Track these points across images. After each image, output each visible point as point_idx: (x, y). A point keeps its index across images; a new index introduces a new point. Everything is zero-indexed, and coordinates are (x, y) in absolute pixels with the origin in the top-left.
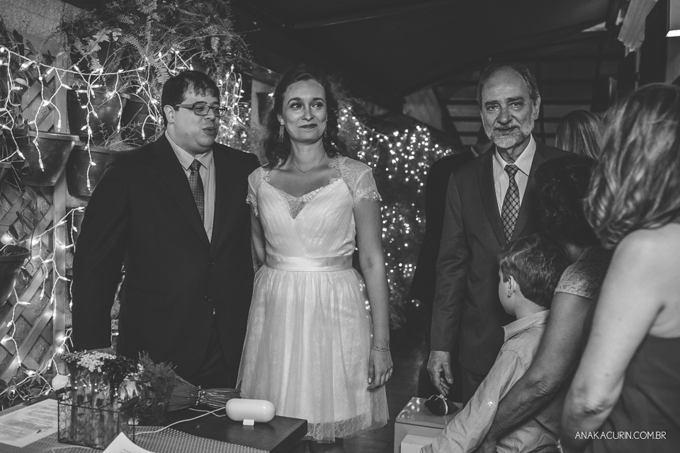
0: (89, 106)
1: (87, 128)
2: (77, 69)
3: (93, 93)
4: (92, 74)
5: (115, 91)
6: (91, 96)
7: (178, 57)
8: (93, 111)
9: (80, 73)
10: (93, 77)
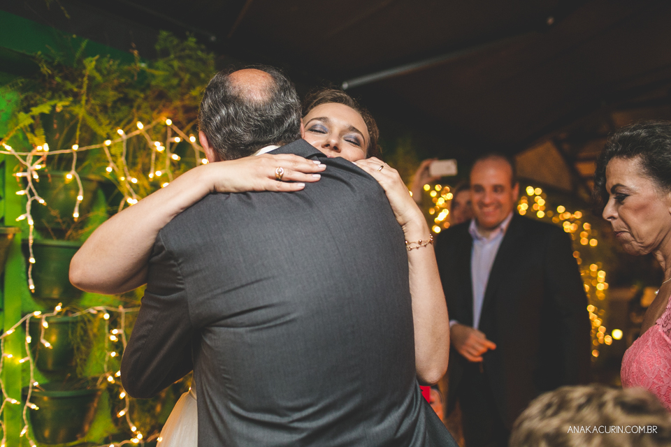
0: (30, 191)
1: (26, 219)
2: (8, 148)
3: (36, 176)
4: (34, 152)
5: (73, 172)
6: (33, 180)
7: (172, 130)
8: (37, 197)
9: (14, 153)
10: (37, 157)
